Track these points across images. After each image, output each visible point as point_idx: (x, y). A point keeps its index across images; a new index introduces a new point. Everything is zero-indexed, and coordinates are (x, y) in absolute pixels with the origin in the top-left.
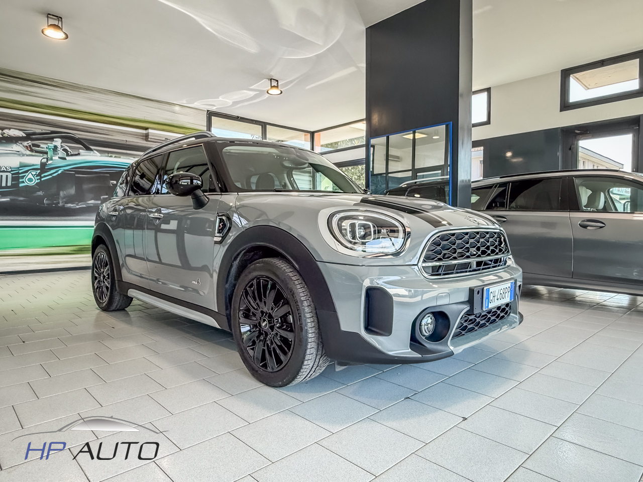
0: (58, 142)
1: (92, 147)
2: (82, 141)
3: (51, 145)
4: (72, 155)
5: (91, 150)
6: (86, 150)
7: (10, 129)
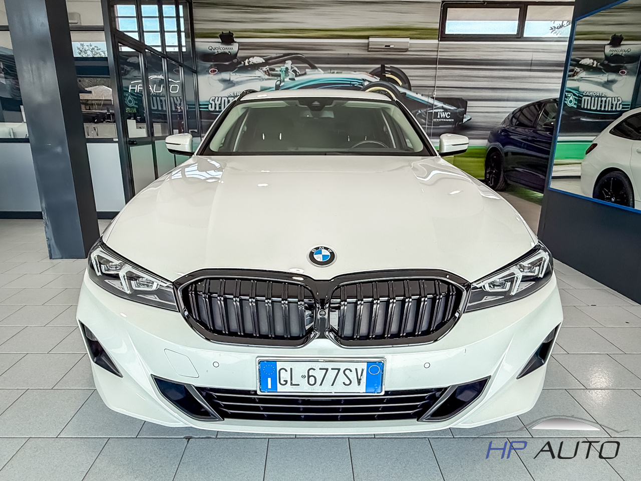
0: (289, 64)
1: (316, 65)
2: (309, 60)
3: (284, 68)
4: (300, 75)
5: (316, 68)
6: (312, 69)
7: (253, 57)
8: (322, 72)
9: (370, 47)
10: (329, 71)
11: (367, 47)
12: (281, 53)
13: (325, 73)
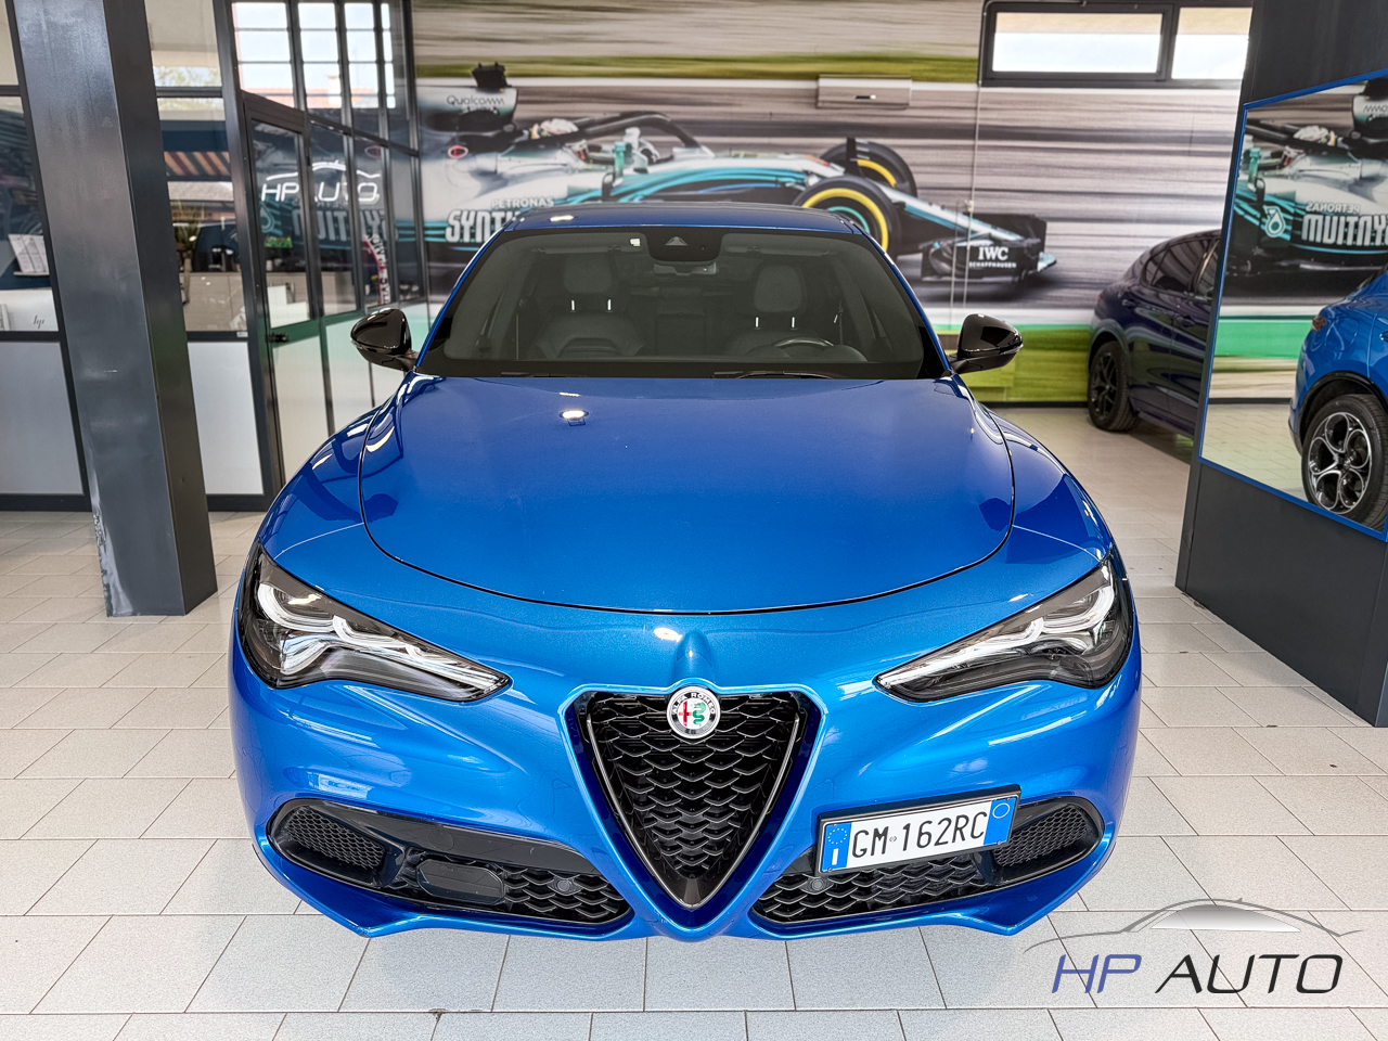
0: (633, 135)
1: (698, 139)
2: (680, 127)
3: (621, 144)
4: (659, 162)
5: (696, 145)
6: (686, 147)
7: (550, 119)
8: (711, 154)
9: (821, 98)
10: (727, 153)
11: (814, 98)
12: (614, 112)
13: (716, 157)
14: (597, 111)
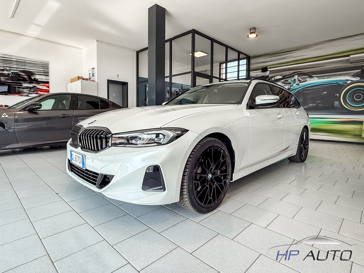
0: (296, 77)
2: (308, 73)
3: (293, 79)
4: (302, 82)
5: (313, 77)
6: (310, 78)
7: (277, 76)
8: (317, 79)
10: (322, 78)
12: (291, 72)
13: (318, 79)
14: (287, 73)
